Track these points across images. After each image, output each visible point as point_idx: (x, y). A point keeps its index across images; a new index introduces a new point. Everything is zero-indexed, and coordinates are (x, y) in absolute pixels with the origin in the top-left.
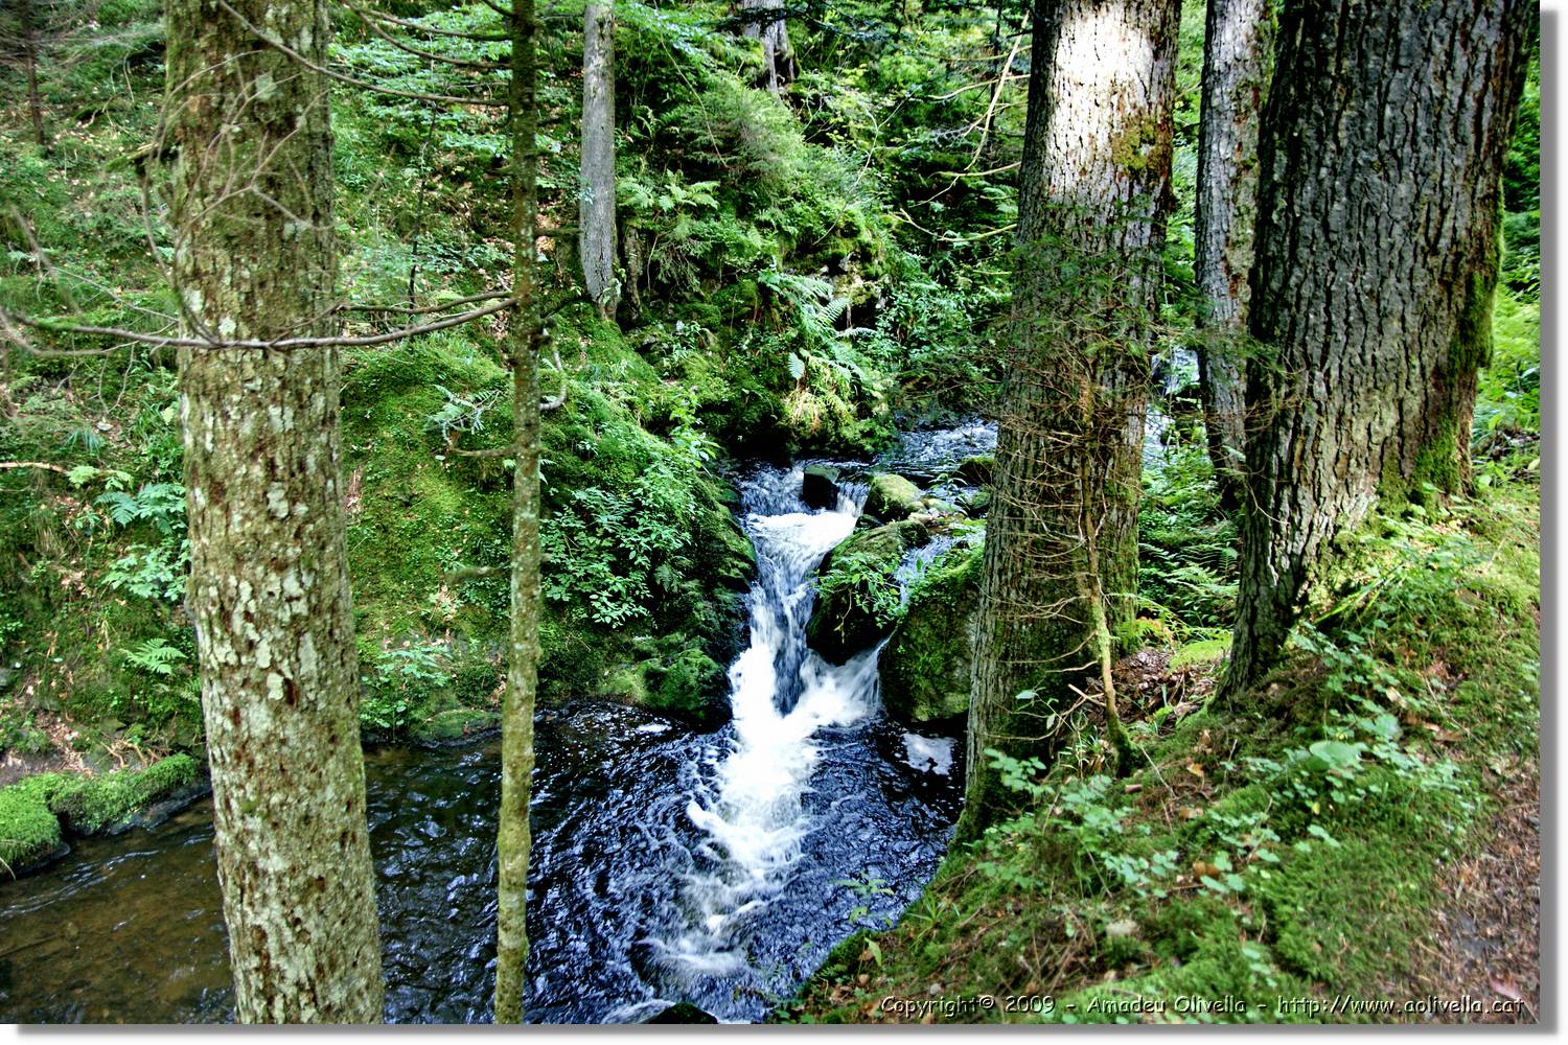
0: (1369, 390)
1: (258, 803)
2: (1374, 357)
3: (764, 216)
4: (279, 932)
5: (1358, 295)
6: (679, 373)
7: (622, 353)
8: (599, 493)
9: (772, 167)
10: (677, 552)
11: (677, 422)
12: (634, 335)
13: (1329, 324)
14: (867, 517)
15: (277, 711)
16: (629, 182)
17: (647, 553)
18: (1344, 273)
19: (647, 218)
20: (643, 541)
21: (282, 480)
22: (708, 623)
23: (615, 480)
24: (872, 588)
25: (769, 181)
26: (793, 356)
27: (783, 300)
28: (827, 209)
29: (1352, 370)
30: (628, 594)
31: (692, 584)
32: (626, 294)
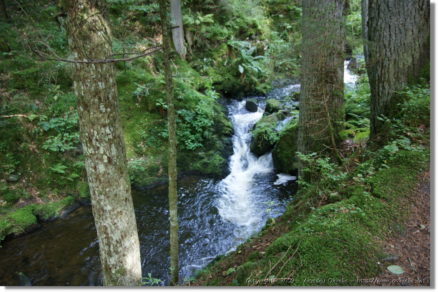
0: (403, 53)
1: (103, 191)
2: (404, 43)
3: (228, 23)
4: (111, 227)
5: (398, 25)
6: (206, 74)
7: (188, 69)
8: (185, 111)
9: (229, 8)
10: (210, 127)
11: (207, 88)
12: (191, 63)
13: (390, 35)
14: (266, 112)
15: (106, 165)
16: (186, 17)
17: (201, 127)
18: (394, 19)
19: (193, 27)
20: (200, 124)
21: (103, 102)
22: (220, 147)
23: (190, 107)
24: (268, 133)
25: (229, 13)
26: (240, 66)
27: (236, 49)
28: (247, 20)
29: (398, 47)
30: (196, 140)
31: (215, 136)
32: (188, 51)
